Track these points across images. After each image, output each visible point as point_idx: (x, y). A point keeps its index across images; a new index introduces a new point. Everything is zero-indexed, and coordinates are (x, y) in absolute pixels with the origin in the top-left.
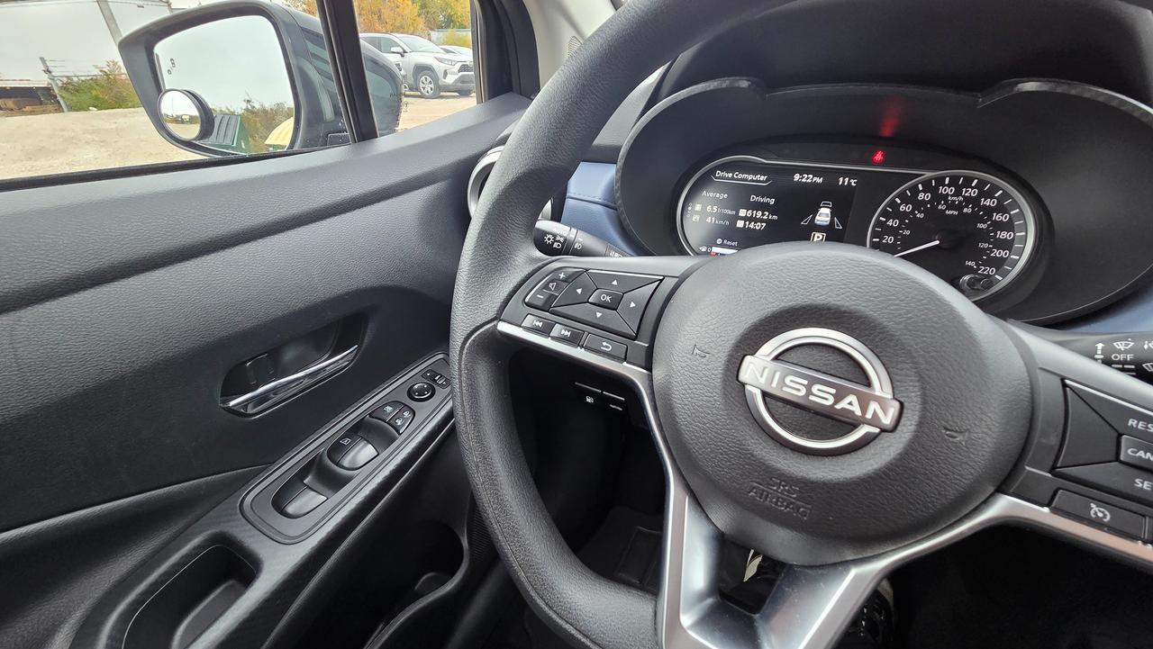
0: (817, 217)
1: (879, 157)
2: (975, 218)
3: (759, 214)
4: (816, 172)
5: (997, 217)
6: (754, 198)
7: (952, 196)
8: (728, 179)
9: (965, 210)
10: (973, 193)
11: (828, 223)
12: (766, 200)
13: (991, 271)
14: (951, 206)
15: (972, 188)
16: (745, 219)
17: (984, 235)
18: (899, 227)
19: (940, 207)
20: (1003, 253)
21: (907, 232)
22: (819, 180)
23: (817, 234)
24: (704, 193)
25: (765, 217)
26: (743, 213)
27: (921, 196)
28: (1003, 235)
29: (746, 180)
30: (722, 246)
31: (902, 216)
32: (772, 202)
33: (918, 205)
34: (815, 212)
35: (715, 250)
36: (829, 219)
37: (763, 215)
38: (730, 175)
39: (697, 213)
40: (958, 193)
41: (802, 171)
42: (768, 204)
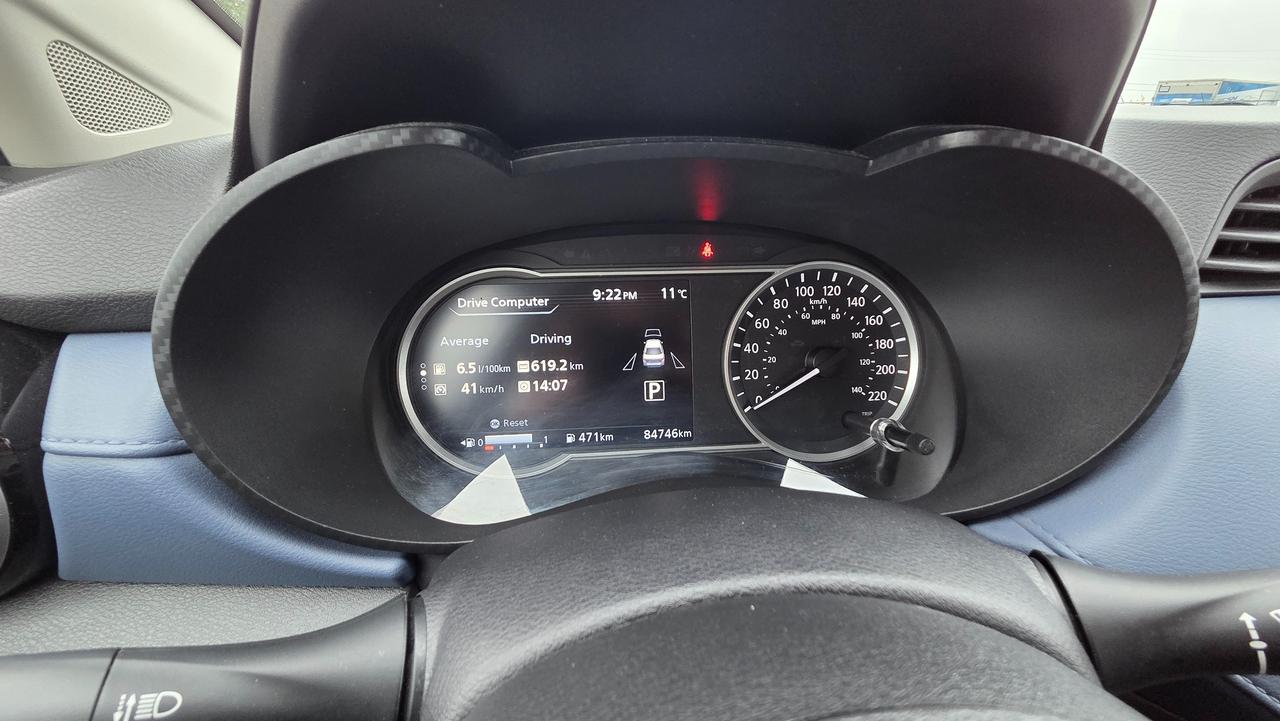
0: (645, 357)
1: (707, 251)
2: (845, 326)
3: (552, 365)
4: (626, 284)
5: (870, 321)
6: (536, 339)
7: (813, 298)
8: (481, 309)
9: (833, 317)
10: (835, 291)
11: (662, 363)
12: (555, 339)
13: (882, 395)
14: (816, 313)
15: (834, 285)
16: (531, 376)
17: (862, 348)
18: (761, 354)
19: (803, 316)
20: (888, 369)
21: (773, 360)
22: (633, 296)
23: (652, 384)
24: (444, 341)
25: (563, 369)
26: (523, 366)
27: (777, 304)
28: (883, 344)
29: (515, 309)
30: (501, 431)
31: (759, 336)
32: (568, 340)
33: (776, 317)
34: (640, 350)
35: (490, 439)
36: (662, 356)
37: (559, 365)
38: (484, 303)
39: (441, 380)
40: (819, 295)
41: (604, 284)
42: (562, 345)
